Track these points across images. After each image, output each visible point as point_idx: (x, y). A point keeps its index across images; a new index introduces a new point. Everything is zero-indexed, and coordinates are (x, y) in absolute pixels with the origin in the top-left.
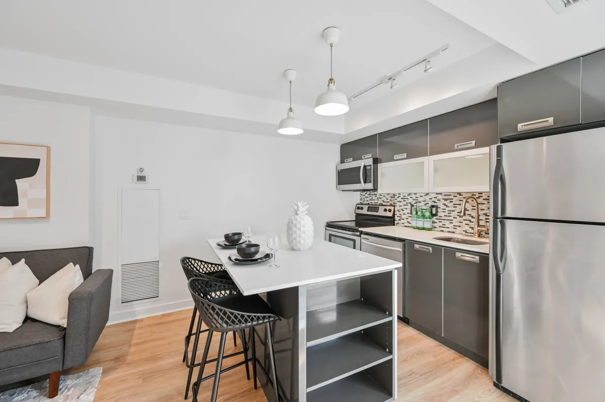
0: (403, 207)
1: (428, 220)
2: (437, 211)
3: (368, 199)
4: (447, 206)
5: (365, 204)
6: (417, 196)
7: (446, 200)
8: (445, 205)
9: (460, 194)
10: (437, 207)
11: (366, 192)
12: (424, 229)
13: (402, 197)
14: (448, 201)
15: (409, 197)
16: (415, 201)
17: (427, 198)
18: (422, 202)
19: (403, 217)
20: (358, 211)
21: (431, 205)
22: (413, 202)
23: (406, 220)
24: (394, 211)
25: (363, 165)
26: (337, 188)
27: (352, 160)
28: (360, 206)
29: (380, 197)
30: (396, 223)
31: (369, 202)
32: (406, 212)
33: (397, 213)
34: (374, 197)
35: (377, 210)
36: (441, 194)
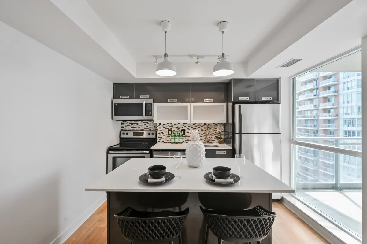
0: (163, 131)
1: (181, 138)
2: (184, 133)
3: (129, 127)
4: (190, 130)
5: (128, 131)
6: (172, 124)
7: (189, 126)
8: (188, 129)
9: (196, 123)
10: (184, 130)
11: (127, 122)
12: (179, 143)
13: (162, 125)
14: (190, 127)
15: (167, 125)
16: (171, 128)
17: (179, 125)
18: (176, 128)
19: (163, 137)
20: (122, 136)
21: (181, 129)
22: (170, 128)
23: (164, 140)
24: (156, 134)
25: (144, 103)
26: (113, 118)
27: (128, 97)
28: (126, 132)
29: (141, 125)
30: (157, 141)
31: (131, 129)
32: (165, 134)
33: (158, 135)
34: (135, 125)
35: (142, 134)
36: (187, 123)
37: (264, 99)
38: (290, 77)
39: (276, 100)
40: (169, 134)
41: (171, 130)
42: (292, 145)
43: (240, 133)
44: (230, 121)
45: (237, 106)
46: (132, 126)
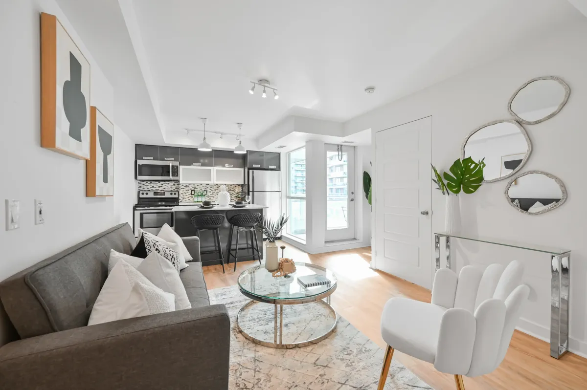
0: (186, 192)
1: (204, 197)
2: (207, 193)
3: (148, 187)
4: (212, 190)
5: (148, 191)
6: (195, 185)
7: (211, 187)
8: (210, 189)
9: (217, 185)
10: (207, 191)
11: (145, 182)
13: (185, 185)
15: (190, 186)
16: (194, 188)
17: (201, 186)
18: (198, 189)
19: (185, 197)
20: (141, 196)
21: (203, 189)
22: (192, 189)
23: (187, 199)
24: (179, 194)
25: (171, 165)
26: (136, 178)
27: (152, 158)
28: (145, 193)
29: (161, 185)
30: (180, 201)
31: (150, 189)
32: (187, 194)
33: (181, 195)
34: (155, 186)
35: (164, 194)
36: (209, 184)
37: (271, 167)
38: (287, 153)
39: (278, 169)
40: (192, 194)
41: (194, 191)
42: (288, 199)
43: (253, 191)
44: (246, 183)
45: (251, 171)
46: (151, 186)
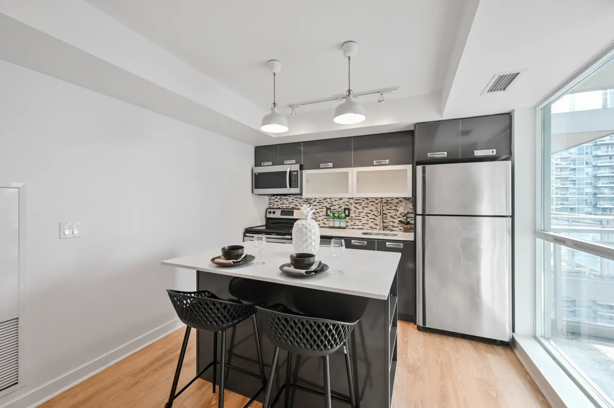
0: (319, 210)
1: (344, 220)
2: (349, 213)
3: (278, 203)
4: (357, 209)
5: (276, 208)
6: (332, 200)
7: (356, 203)
8: (355, 207)
9: (367, 199)
10: (349, 209)
11: (275, 197)
12: (339, 228)
13: (318, 201)
14: (358, 204)
15: (324, 201)
16: (330, 205)
17: (341, 202)
18: (337, 206)
19: (319, 219)
20: (269, 216)
21: (343, 207)
22: (328, 206)
23: (321, 222)
25: (287, 170)
26: (253, 192)
27: (271, 163)
28: (272, 210)
29: (292, 201)
31: (280, 206)
32: (321, 214)
34: (285, 201)
35: (292, 214)
36: (352, 199)
37: (479, 153)
38: (535, 108)
39: (505, 153)
40: (327, 215)
41: (330, 209)
43: (423, 214)
44: (415, 195)
46: (281, 202)
